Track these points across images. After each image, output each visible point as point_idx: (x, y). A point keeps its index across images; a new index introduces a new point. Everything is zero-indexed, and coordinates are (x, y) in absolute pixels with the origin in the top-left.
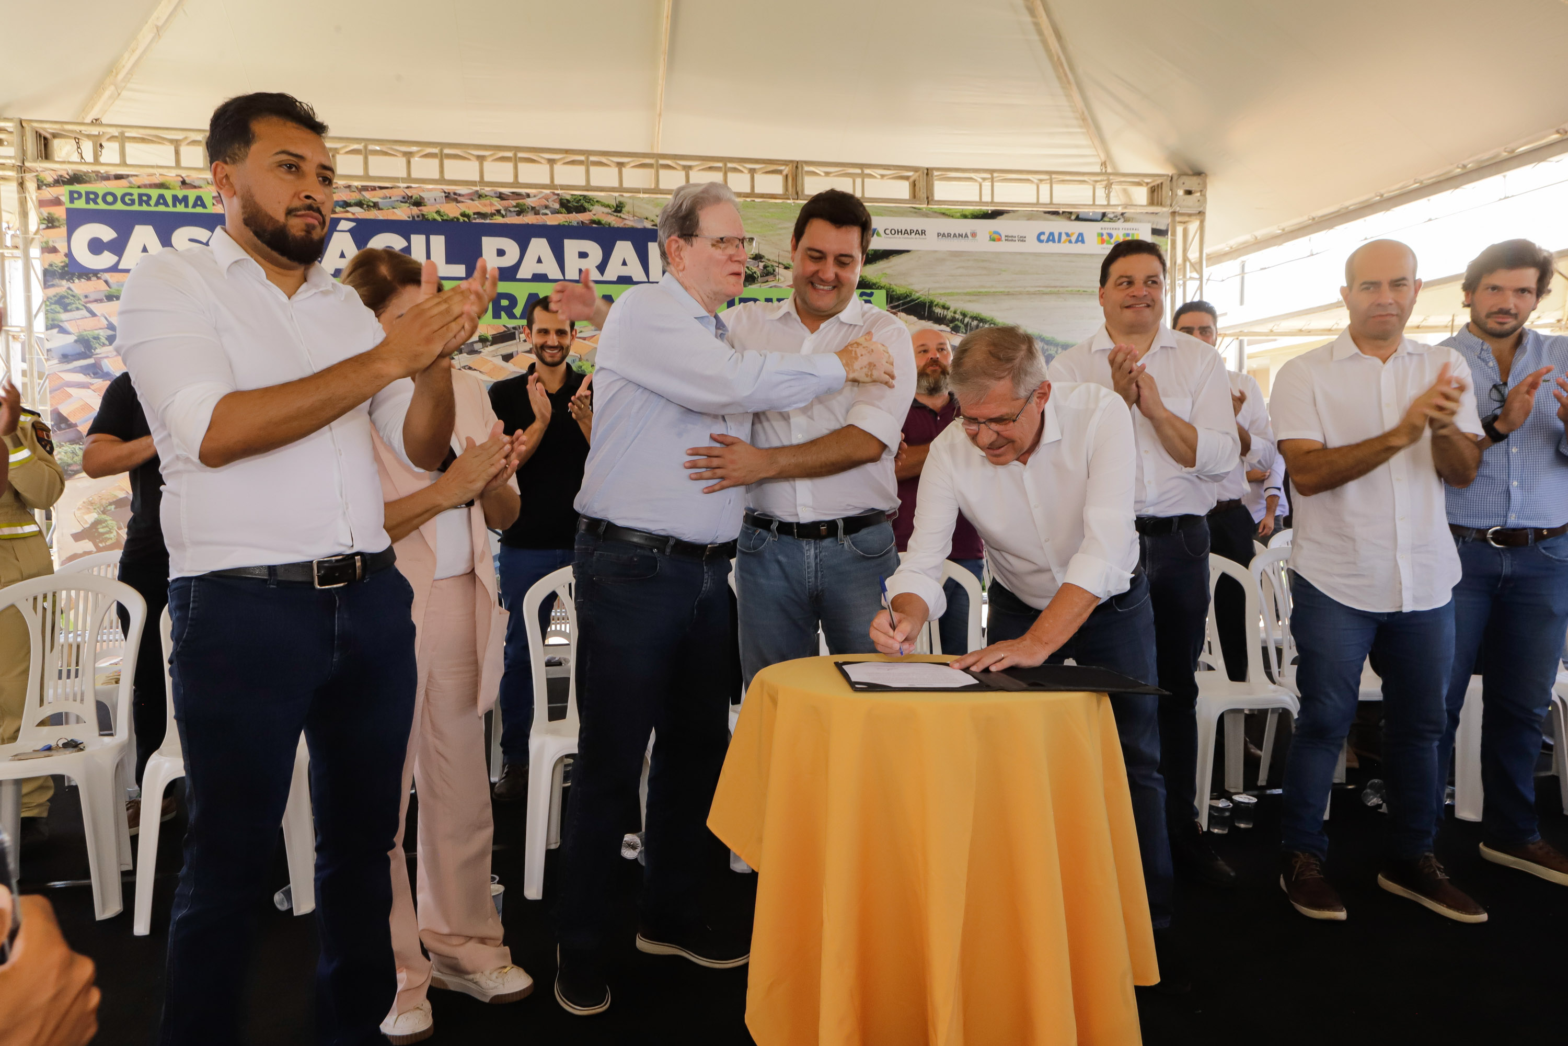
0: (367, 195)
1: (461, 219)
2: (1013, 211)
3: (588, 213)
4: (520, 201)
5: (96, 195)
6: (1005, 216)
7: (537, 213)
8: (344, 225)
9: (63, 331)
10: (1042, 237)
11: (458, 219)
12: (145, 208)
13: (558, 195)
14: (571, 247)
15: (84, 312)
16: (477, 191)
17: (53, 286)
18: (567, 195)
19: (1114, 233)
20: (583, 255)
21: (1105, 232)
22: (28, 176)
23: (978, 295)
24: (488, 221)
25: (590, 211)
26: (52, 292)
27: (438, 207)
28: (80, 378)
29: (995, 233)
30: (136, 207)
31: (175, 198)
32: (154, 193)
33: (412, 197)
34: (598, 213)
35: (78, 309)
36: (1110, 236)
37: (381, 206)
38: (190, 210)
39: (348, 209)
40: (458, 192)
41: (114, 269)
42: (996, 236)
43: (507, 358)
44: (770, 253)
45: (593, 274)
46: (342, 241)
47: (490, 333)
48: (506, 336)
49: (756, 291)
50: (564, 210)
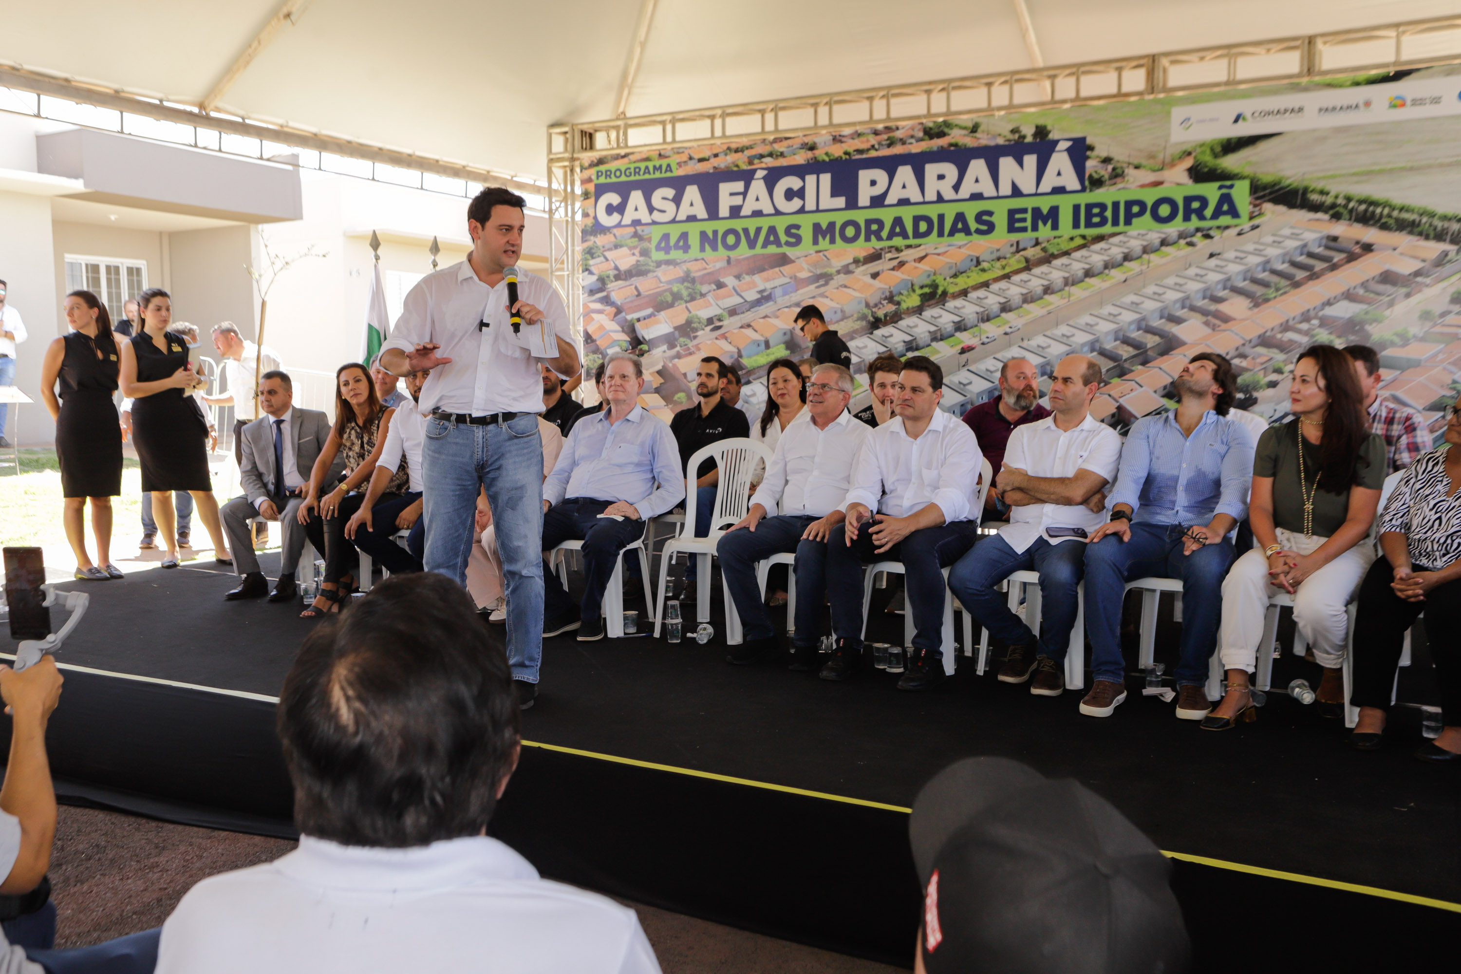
0: (776, 146)
1: (844, 157)
2: (1429, 68)
3: (947, 137)
4: (891, 135)
5: (611, 171)
6: (1413, 75)
7: (904, 143)
8: (760, 174)
9: (591, 273)
11: (842, 157)
12: (637, 178)
13: (922, 124)
14: (931, 170)
15: (602, 259)
16: (856, 132)
17: (586, 241)
18: (931, 122)
20: (941, 177)
22: (577, 163)
23: (1369, 174)
24: (864, 156)
25: (949, 135)
26: (586, 245)
27: (827, 149)
28: (598, 306)
29: (1397, 98)
30: (632, 178)
31: (655, 167)
32: (642, 165)
33: (807, 144)
34: (957, 136)
35: (599, 256)
37: (785, 154)
38: (664, 175)
39: (764, 160)
40: (843, 133)
41: (619, 225)
42: (1399, 102)
43: (875, 276)
44: (1120, 155)
45: (948, 194)
46: (758, 187)
47: (862, 255)
48: (875, 257)
49: (1105, 195)
50: (927, 137)
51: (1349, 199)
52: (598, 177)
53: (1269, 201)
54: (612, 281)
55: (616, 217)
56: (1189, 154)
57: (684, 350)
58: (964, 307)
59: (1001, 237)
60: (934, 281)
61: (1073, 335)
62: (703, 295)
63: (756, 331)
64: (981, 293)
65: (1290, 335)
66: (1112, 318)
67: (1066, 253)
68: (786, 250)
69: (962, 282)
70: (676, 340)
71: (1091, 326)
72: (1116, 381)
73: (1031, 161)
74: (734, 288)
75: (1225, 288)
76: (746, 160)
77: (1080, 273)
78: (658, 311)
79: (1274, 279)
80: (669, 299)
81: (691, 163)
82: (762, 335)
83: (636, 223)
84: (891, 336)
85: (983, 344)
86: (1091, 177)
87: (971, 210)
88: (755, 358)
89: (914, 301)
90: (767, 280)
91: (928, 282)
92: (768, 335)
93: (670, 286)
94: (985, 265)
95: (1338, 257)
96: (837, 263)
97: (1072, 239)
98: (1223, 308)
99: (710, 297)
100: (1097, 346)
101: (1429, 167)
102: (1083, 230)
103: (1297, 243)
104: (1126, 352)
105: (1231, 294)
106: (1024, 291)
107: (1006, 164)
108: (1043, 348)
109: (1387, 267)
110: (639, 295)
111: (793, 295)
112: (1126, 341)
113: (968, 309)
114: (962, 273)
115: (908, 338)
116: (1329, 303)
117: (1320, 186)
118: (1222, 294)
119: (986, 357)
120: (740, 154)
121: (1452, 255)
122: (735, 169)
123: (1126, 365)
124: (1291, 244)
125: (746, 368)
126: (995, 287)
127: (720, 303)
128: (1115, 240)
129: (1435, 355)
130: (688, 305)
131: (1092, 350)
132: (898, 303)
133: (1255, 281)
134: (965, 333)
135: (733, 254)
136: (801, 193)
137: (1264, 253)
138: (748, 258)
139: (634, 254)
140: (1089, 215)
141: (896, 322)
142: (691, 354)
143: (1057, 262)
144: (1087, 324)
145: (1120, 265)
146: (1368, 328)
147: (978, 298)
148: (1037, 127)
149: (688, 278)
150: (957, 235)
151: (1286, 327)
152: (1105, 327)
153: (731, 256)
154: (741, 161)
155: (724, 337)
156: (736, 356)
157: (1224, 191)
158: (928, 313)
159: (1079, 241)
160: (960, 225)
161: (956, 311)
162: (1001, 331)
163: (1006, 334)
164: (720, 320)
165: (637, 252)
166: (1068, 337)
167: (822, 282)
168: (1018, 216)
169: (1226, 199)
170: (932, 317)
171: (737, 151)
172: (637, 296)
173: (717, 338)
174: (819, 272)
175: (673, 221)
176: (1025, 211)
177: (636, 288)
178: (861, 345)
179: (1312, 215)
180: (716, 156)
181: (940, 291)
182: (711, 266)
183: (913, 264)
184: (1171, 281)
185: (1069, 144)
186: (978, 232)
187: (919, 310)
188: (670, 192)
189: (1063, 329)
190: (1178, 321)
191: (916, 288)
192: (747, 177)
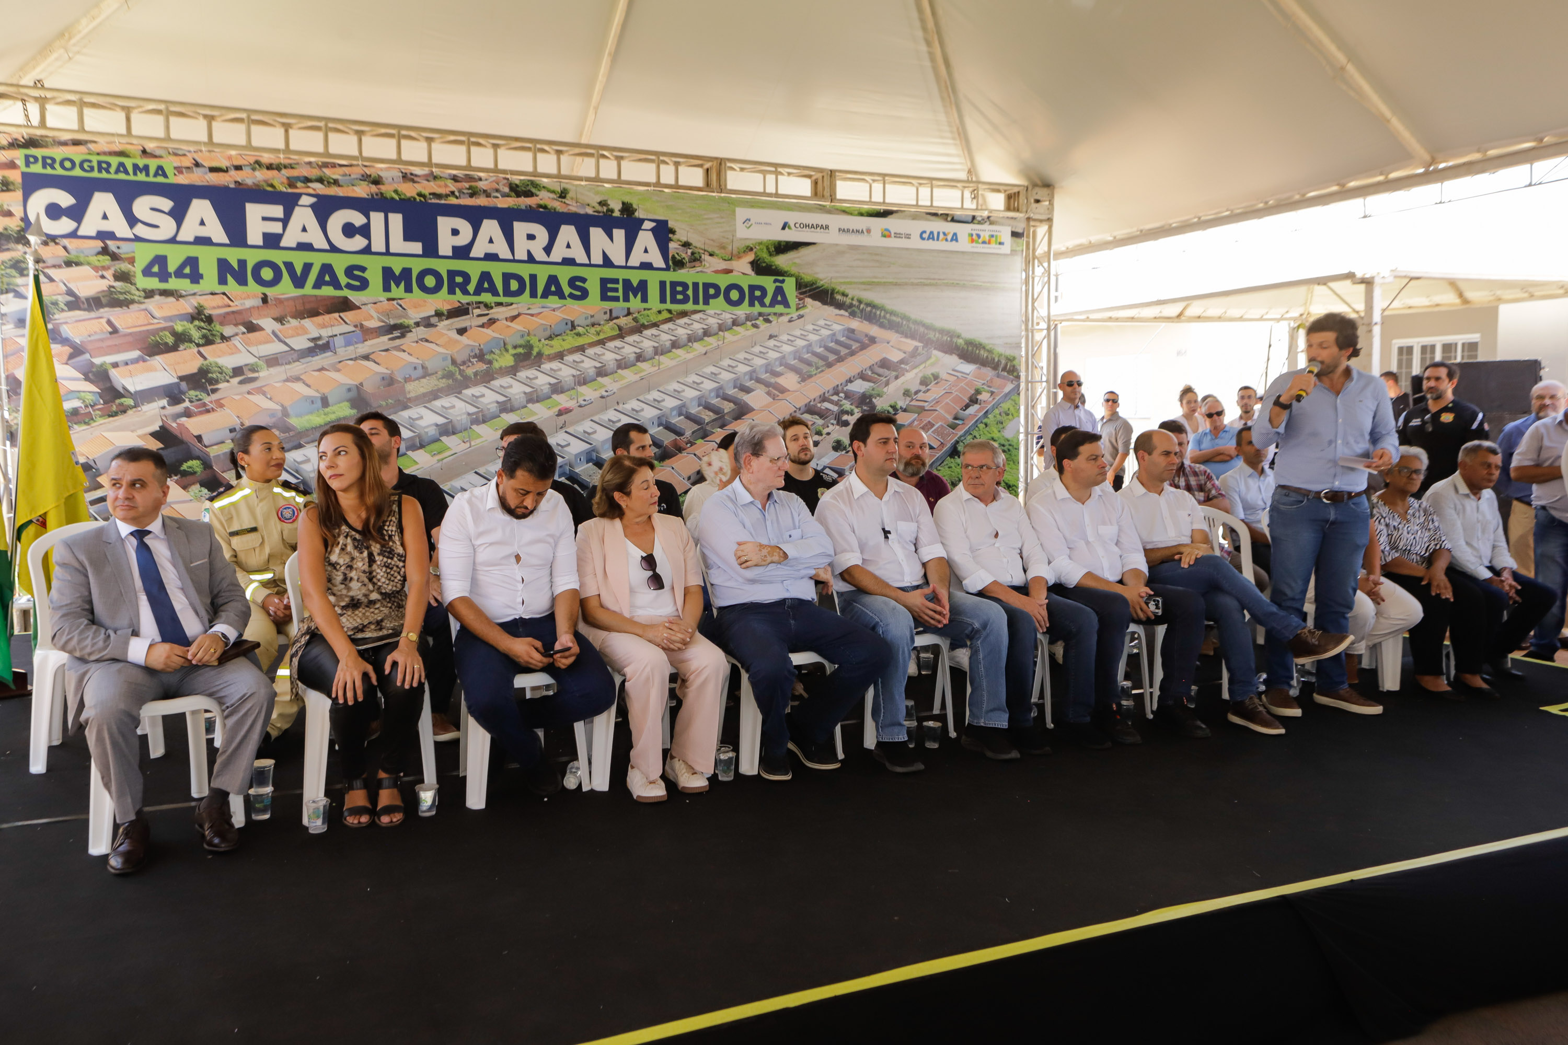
0: (328, 172)
1: (418, 199)
2: (901, 211)
3: (535, 198)
4: (473, 184)
5: (54, 160)
6: (894, 215)
7: (488, 196)
8: (306, 200)
9: (19, 295)
10: (925, 236)
11: (415, 199)
12: (104, 175)
13: (508, 179)
14: (521, 229)
16: (431, 173)
17: (8, 250)
18: (516, 179)
19: (982, 234)
20: (531, 237)
21: (974, 233)
23: (871, 285)
24: (443, 202)
25: (537, 196)
26: (9, 255)
27: (395, 186)
29: (887, 230)
30: (95, 174)
31: (136, 167)
32: (114, 161)
33: (370, 176)
34: (544, 198)
36: (979, 236)
37: (341, 183)
38: (151, 179)
39: (310, 184)
40: (414, 172)
41: (73, 235)
42: (887, 233)
43: (462, 331)
44: (697, 241)
45: (540, 255)
46: (303, 215)
47: (445, 308)
48: (460, 311)
49: (685, 275)
50: (513, 194)
51: (860, 302)
52: (28, 164)
53: (810, 297)
54: (63, 310)
55: (65, 225)
56: (751, 249)
57: (197, 407)
58: (560, 370)
59: (594, 304)
60: (529, 341)
61: (663, 400)
62: (224, 338)
63: (309, 386)
64: (577, 357)
65: (826, 405)
66: (695, 386)
67: (655, 325)
68: (346, 293)
69: (558, 345)
70: (184, 393)
71: (679, 392)
72: (700, 441)
73: (619, 234)
74: (274, 333)
75: (781, 365)
76: (285, 181)
77: (668, 344)
78: (152, 354)
79: (814, 359)
80: (170, 340)
81: (198, 172)
82: (317, 391)
83: (103, 236)
84: (483, 396)
85: (580, 406)
86: (673, 257)
87: (564, 274)
88: (307, 417)
89: (507, 360)
90: (324, 326)
91: (521, 342)
92: (326, 391)
93: (171, 324)
94: (580, 330)
95: (855, 346)
96: (415, 315)
97: (660, 312)
98: (781, 381)
99: (236, 342)
100: (684, 410)
101: (906, 284)
102: (668, 305)
103: (828, 332)
104: (708, 416)
105: (786, 370)
106: (619, 357)
107: (596, 233)
108: (637, 411)
109: (884, 355)
110: (115, 331)
111: (360, 345)
112: (708, 407)
113: (566, 373)
114: (557, 336)
115: (502, 399)
116: (850, 381)
117: (841, 288)
118: (779, 369)
119: (583, 420)
120: (275, 172)
121: (920, 349)
122: (269, 189)
123: (708, 428)
124: (825, 332)
125: (296, 428)
126: (590, 351)
127: (253, 349)
128: (696, 317)
129: (913, 421)
130: (201, 349)
131: (680, 415)
132: (490, 362)
133: (802, 360)
134: (562, 395)
135: (270, 291)
136: (365, 231)
137: (807, 338)
138: (294, 299)
139: (103, 277)
140: (674, 293)
141: (489, 382)
142: (208, 411)
143: (648, 332)
144: (675, 390)
145: (702, 339)
146: (874, 400)
147: (574, 361)
148: (623, 203)
149: (198, 315)
150: (550, 297)
151: (824, 399)
152: (690, 394)
153: (268, 293)
154: (279, 181)
155: (261, 391)
156: (280, 415)
157: (778, 284)
158: (522, 374)
159: (666, 315)
160: (553, 287)
161: (552, 373)
162: (597, 394)
163: (602, 397)
164: (253, 370)
165: (109, 274)
166: (659, 402)
167: (396, 333)
168: (609, 286)
169: (779, 291)
170: (527, 377)
171: (270, 167)
172: (111, 333)
173: (249, 393)
174: (392, 322)
175: (173, 241)
176: (616, 281)
177: (109, 322)
178: (447, 405)
179: (837, 311)
180: (238, 168)
181: (534, 353)
182: (236, 303)
183: (505, 322)
184: (741, 356)
185: (653, 224)
186: (572, 296)
187: (512, 371)
188: (166, 204)
189: (655, 395)
190: (747, 390)
191: (509, 347)
192: (289, 202)
